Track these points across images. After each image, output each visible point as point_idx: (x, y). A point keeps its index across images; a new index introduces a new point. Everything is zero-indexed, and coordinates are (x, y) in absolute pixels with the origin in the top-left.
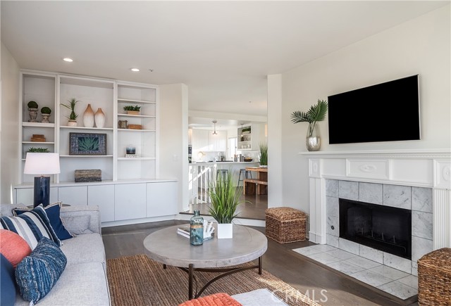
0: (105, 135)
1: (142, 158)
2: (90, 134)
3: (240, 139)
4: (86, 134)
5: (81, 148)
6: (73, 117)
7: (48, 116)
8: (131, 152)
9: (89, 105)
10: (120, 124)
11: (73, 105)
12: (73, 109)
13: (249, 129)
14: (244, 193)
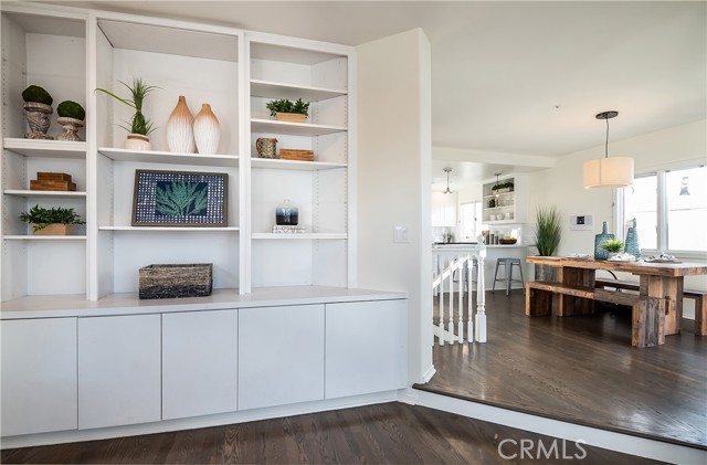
0: (225, 177)
1: (316, 236)
2: (186, 174)
3: (486, 205)
4: (176, 174)
5: (162, 210)
6: (140, 127)
7: (77, 125)
8: (287, 219)
9: (182, 100)
10: (260, 149)
11: (138, 96)
12: (139, 106)
13: (510, 185)
14: (527, 313)
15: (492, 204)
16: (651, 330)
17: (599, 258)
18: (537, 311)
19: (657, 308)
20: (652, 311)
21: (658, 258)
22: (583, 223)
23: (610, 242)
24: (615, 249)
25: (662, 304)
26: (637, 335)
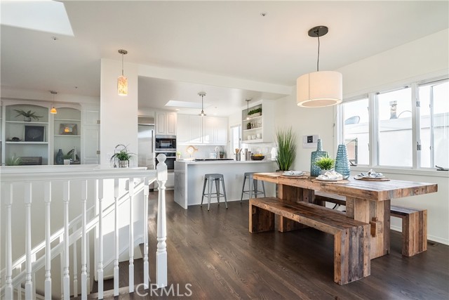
3: (245, 127)
13: (259, 110)
14: (250, 230)
15: (249, 126)
16: (355, 262)
17: (314, 175)
18: (260, 228)
19: (361, 236)
20: (355, 240)
21: (366, 175)
22: (311, 142)
23: (322, 159)
24: (326, 166)
25: (367, 229)
26: (339, 270)
